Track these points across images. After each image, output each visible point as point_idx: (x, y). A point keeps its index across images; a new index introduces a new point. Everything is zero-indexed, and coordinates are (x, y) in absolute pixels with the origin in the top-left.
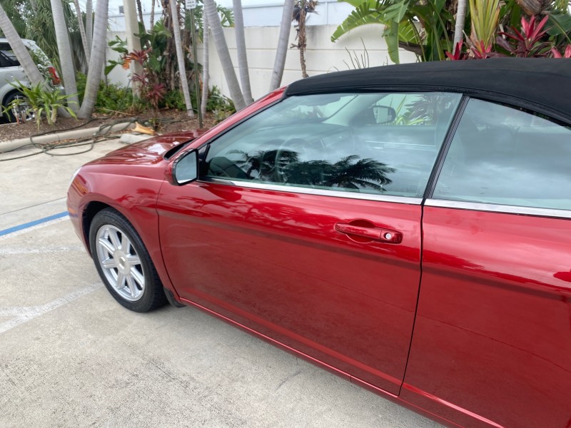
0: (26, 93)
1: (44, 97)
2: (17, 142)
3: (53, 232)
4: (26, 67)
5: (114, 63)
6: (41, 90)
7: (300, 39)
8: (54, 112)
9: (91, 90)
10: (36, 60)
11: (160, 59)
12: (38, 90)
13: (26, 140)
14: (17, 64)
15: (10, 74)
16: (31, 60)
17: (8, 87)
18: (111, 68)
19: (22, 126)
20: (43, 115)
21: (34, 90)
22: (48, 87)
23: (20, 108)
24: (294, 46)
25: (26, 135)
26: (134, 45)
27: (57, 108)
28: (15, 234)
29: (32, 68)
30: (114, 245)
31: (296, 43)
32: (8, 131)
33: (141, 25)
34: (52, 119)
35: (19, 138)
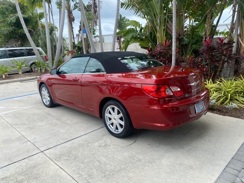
0: (36, 63)
1: (41, 64)
2: (32, 77)
3: (36, 96)
4: (37, 56)
5: (66, 54)
6: (41, 62)
7: (120, 46)
8: (44, 69)
9: (56, 62)
10: (41, 53)
11: (80, 52)
12: (40, 62)
13: (35, 77)
14: (35, 55)
15: (33, 58)
16: (39, 53)
17: (32, 62)
18: (64, 56)
19: (34, 73)
20: (41, 69)
21: (39, 62)
22: (43, 61)
23: (34, 68)
24: (118, 48)
25: (35, 75)
26: (71, 48)
27: (45, 67)
28: (26, 96)
29: (39, 56)
30: (45, 92)
31: (119, 47)
32: (30, 74)
33: (74, 43)
34: (43, 71)
35: (33, 76)
